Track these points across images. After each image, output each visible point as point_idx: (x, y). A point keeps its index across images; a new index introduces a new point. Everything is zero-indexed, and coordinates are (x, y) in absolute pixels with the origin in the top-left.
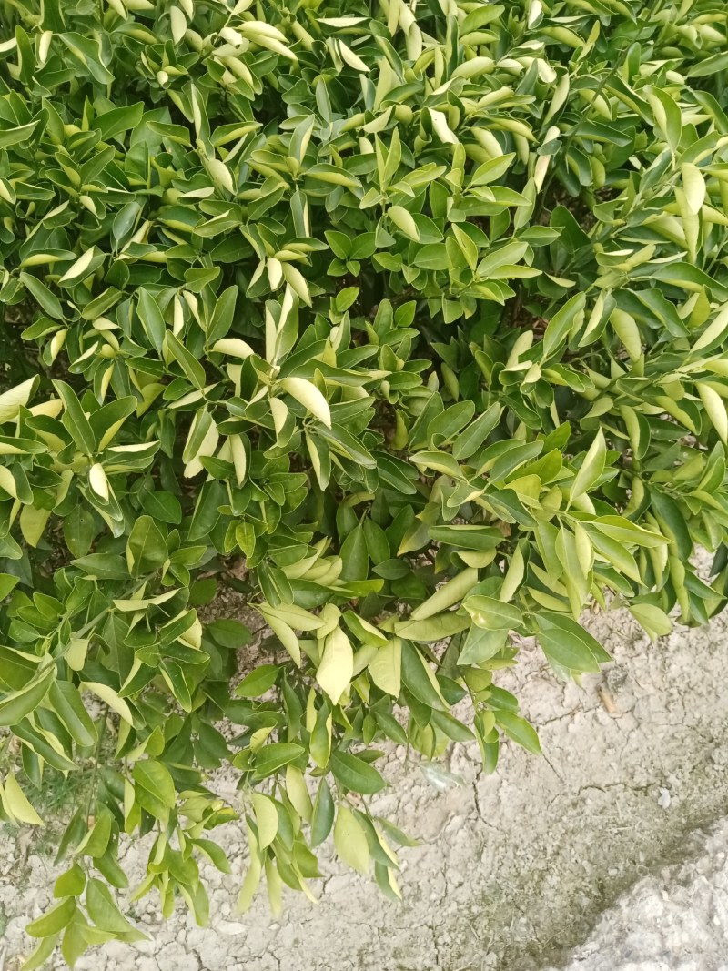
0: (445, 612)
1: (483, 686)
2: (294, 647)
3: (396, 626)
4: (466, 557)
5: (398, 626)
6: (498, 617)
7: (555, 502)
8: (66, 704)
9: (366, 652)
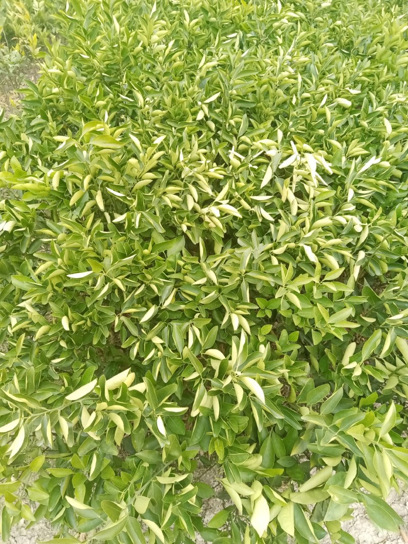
0: (316, 488)
1: (336, 531)
2: (239, 503)
3: (291, 495)
4: (326, 460)
5: (292, 495)
6: (345, 497)
7: (371, 436)
8: (132, 529)
9: (276, 508)
